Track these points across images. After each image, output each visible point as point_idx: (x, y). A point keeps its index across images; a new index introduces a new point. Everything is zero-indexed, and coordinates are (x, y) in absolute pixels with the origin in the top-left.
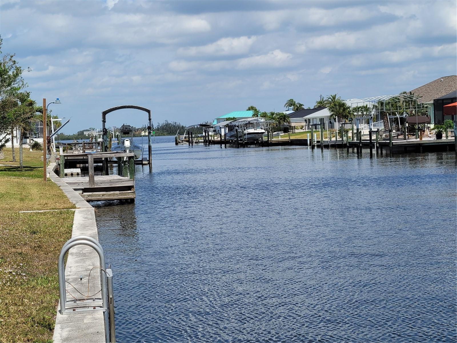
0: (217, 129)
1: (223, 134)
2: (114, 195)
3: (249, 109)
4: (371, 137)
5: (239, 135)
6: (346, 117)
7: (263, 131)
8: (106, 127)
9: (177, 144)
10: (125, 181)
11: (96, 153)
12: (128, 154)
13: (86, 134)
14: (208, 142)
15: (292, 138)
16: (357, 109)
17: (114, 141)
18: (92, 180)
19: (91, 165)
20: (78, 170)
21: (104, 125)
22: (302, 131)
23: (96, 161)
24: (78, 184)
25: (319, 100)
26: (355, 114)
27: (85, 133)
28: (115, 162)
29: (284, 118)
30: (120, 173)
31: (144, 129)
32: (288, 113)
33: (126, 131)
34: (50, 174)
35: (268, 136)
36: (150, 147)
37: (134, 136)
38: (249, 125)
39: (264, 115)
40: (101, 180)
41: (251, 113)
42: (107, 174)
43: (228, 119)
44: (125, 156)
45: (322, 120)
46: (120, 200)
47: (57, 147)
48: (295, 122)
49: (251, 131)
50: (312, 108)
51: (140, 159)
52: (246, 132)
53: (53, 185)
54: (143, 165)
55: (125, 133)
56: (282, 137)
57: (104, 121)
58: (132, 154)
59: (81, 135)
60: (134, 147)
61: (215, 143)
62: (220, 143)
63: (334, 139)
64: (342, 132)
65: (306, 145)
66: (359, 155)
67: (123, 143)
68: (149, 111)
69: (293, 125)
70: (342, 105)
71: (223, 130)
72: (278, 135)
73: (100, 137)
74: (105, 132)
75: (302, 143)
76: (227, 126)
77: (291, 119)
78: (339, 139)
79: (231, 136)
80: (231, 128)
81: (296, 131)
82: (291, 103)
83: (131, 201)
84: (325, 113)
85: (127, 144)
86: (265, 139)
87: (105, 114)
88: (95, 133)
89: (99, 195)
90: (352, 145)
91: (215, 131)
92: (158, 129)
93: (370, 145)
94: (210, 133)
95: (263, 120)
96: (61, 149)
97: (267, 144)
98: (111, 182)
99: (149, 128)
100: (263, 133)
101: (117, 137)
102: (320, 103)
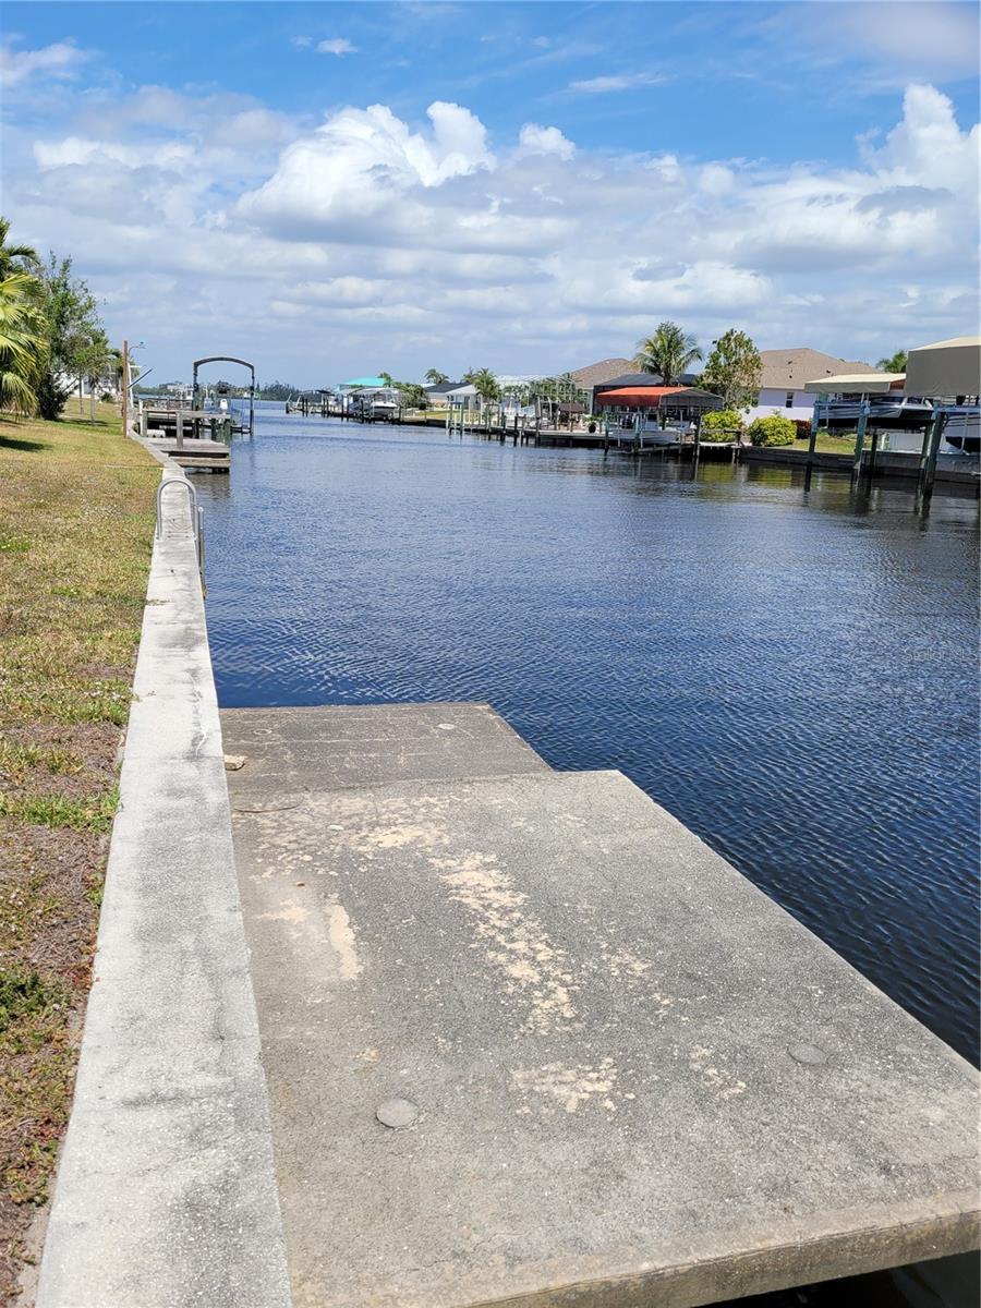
0: (340, 398)
1: (345, 405)
2: (205, 461)
3: (381, 377)
4: (516, 424)
5: (365, 408)
6: (494, 397)
7: (394, 405)
8: (198, 382)
9: (287, 412)
10: (220, 447)
11: (187, 413)
12: (225, 416)
13: (170, 388)
14: (327, 413)
15: (429, 417)
16: (509, 389)
17: (208, 401)
18: (180, 443)
19: (179, 428)
20: (163, 433)
21: (195, 380)
22: (441, 409)
23: (186, 423)
24: (165, 446)
25: (467, 373)
26: (507, 394)
27: (169, 387)
28: (208, 427)
29: (421, 391)
30: (214, 438)
31: (244, 390)
32: (424, 385)
33: (223, 390)
34: (131, 433)
35: (400, 412)
36: (252, 412)
37: (234, 397)
38: (377, 396)
39: (398, 386)
40: (191, 444)
41: (383, 381)
42: (197, 437)
43: (353, 387)
44: (220, 418)
45: (467, 398)
46: (213, 468)
47: (136, 403)
48: (434, 398)
49: (381, 404)
50: (458, 382)
51: (239, 426)
52: (373, 404)
53: (135, 443)
54: (243, 433)
55: (221, 392)
56: (417, 415)
57: (196, 375)
58: (229, 417)
59: (163, 389)
60: (232, 410)
61: (335, 415)
62: (342, 415)
63: (476, 423)
64: (488, 415)
65: (444, 427)
66: (502, 440)
67: (219, 403)
68: (252, 367)
69: (432, 401)
70: (490, 382)
71: (345, 400)
72: (412, 412)
73: (189, 394)
74: (197, 388)
75: (440, 424)
76: (351, 394)
77: (431, 394)
78: (482, 422)
79: (356, 409)
80: (356, 399)
81: (435, 409)
82: (432, 374)
83: (226, 471)
84: (471, 390)
85: (224, 405)
86: (396, 416)
87: (197, 365)
88: (182, 389)
89: (188, 461)
90: (495, 431)
91: (336, 400)
92: (265, 392)
93: (514, 433)
94: (330, 403)
95: (396, 392)
96: (141, 404)
97: (398, 422)
98: (202, 446)
99: (252, 388)
100: (393, 408)
101: (211, 396)
102: (469, 377)
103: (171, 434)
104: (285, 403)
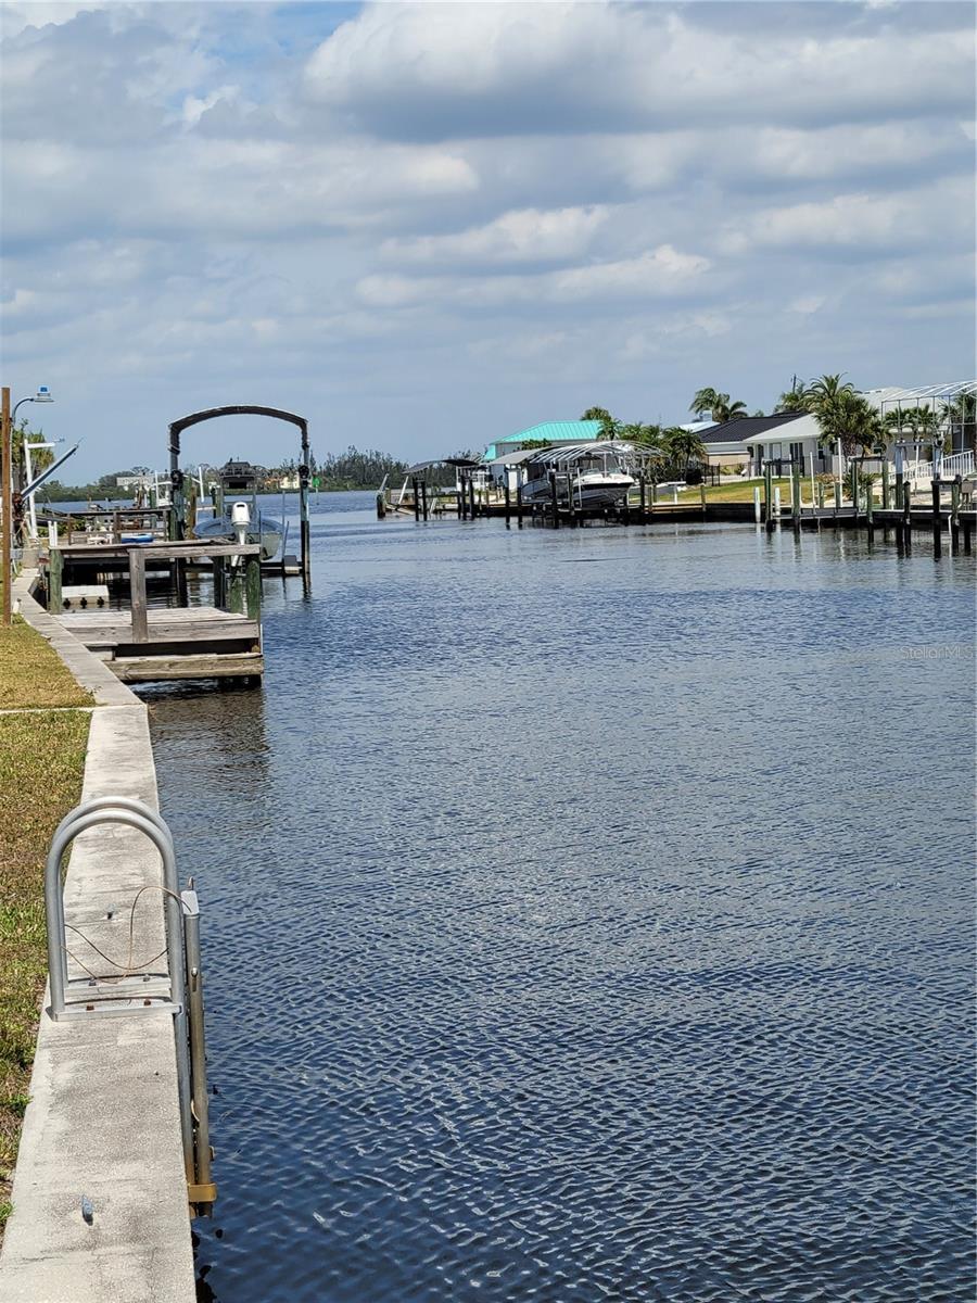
0: (498, 473)
1: (513, 487)
2: (202, 663)
3: (588, 417)
4: (936, 499)
5: (560, 490)
6: (866, 440)
7: (628, 479)
8: (181, 467)
9: (381, 515)
10: (234, 623)
11: (158, 542)
12: (243, 547)
13: (124, 483)
14: (471, 511)
15: (712, 499)
16: (897, 418)
17: (204, 506)
18: (140, 621)
19: (137, 575)
20: (102, 591)
21: (175, 462)
22: (739, 479)
23: (151, 565)
24: (101, 631)
25: (789, 391)
26: (894, 430)
27: (120, 482)
28: (206, 568)
29: (684, 442)
30: (220, 603)
31: (287, 472)
32: (695, 427)
33: (238, 479)
34: (23, 603)
35: (642, 495)
36: (304, 525)
37: (261, 491)
38: (587, 461)
39: (633, 435)
40: (166, 619)
41: (595, 426)
42: (184, 604)
43: (527, 445)
44: (235, 553)
45: (796, 448)
46: (221, 679)
47: (42, 524)
48: (717, 455)
49: (594, 478)
50: (768, 413)
51: (277, 559)
52: (579, 482)
53: (28, 636)
54: (285, 575)
55: (233, 486)
56: (681, 496)
57: (175, 451)
58: (255, 549)
59: (109, 488)
60: (259, 526)
61: (490, 512)
62: (504, 512)
63: (830, 503)
64: (856, 483)
65: (752, 519)
66: (904, 549)
67: (230, 512)
68: (302, 423)
69: (713, 461)
70: (855, 406)
71: (513, 476)
72: (670, 491)
73: (162, 495)
74: (178, 480)
75: (739, 514)
76: (525, 464)
77: (709, 446)
78: (846, 503)
79: (537, 494)
80: (535, 470)
81: (724, 479)
82: (707, 399)
83: (254, 682)
84: (807, 428)
85: (241, 515)
86: (633, 501)
87: (177, 428)
88: (149, 484)
89: (161, 665)
90: (884, 521)
91: (490, 478)
92: (328, 472)
93: (933, 521)
94: (477, 485)
95: (628, 448)
96: (53, 529)
97: (640, 517)
98: (193, 626)
99: (303, 471)
100: (627, 485)
101: (212, 493)
102: (793, 398)
103: (120, 594)
104: (374, 494)
